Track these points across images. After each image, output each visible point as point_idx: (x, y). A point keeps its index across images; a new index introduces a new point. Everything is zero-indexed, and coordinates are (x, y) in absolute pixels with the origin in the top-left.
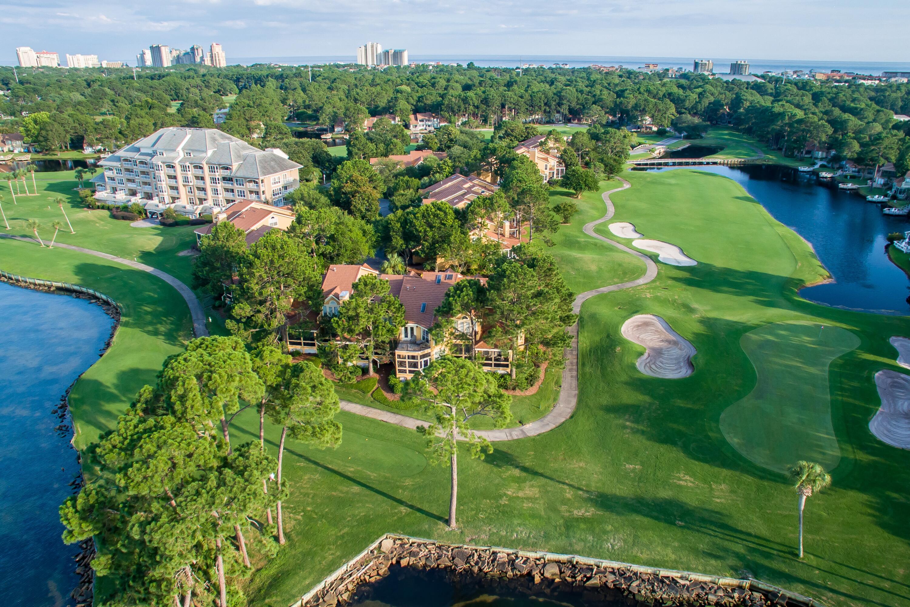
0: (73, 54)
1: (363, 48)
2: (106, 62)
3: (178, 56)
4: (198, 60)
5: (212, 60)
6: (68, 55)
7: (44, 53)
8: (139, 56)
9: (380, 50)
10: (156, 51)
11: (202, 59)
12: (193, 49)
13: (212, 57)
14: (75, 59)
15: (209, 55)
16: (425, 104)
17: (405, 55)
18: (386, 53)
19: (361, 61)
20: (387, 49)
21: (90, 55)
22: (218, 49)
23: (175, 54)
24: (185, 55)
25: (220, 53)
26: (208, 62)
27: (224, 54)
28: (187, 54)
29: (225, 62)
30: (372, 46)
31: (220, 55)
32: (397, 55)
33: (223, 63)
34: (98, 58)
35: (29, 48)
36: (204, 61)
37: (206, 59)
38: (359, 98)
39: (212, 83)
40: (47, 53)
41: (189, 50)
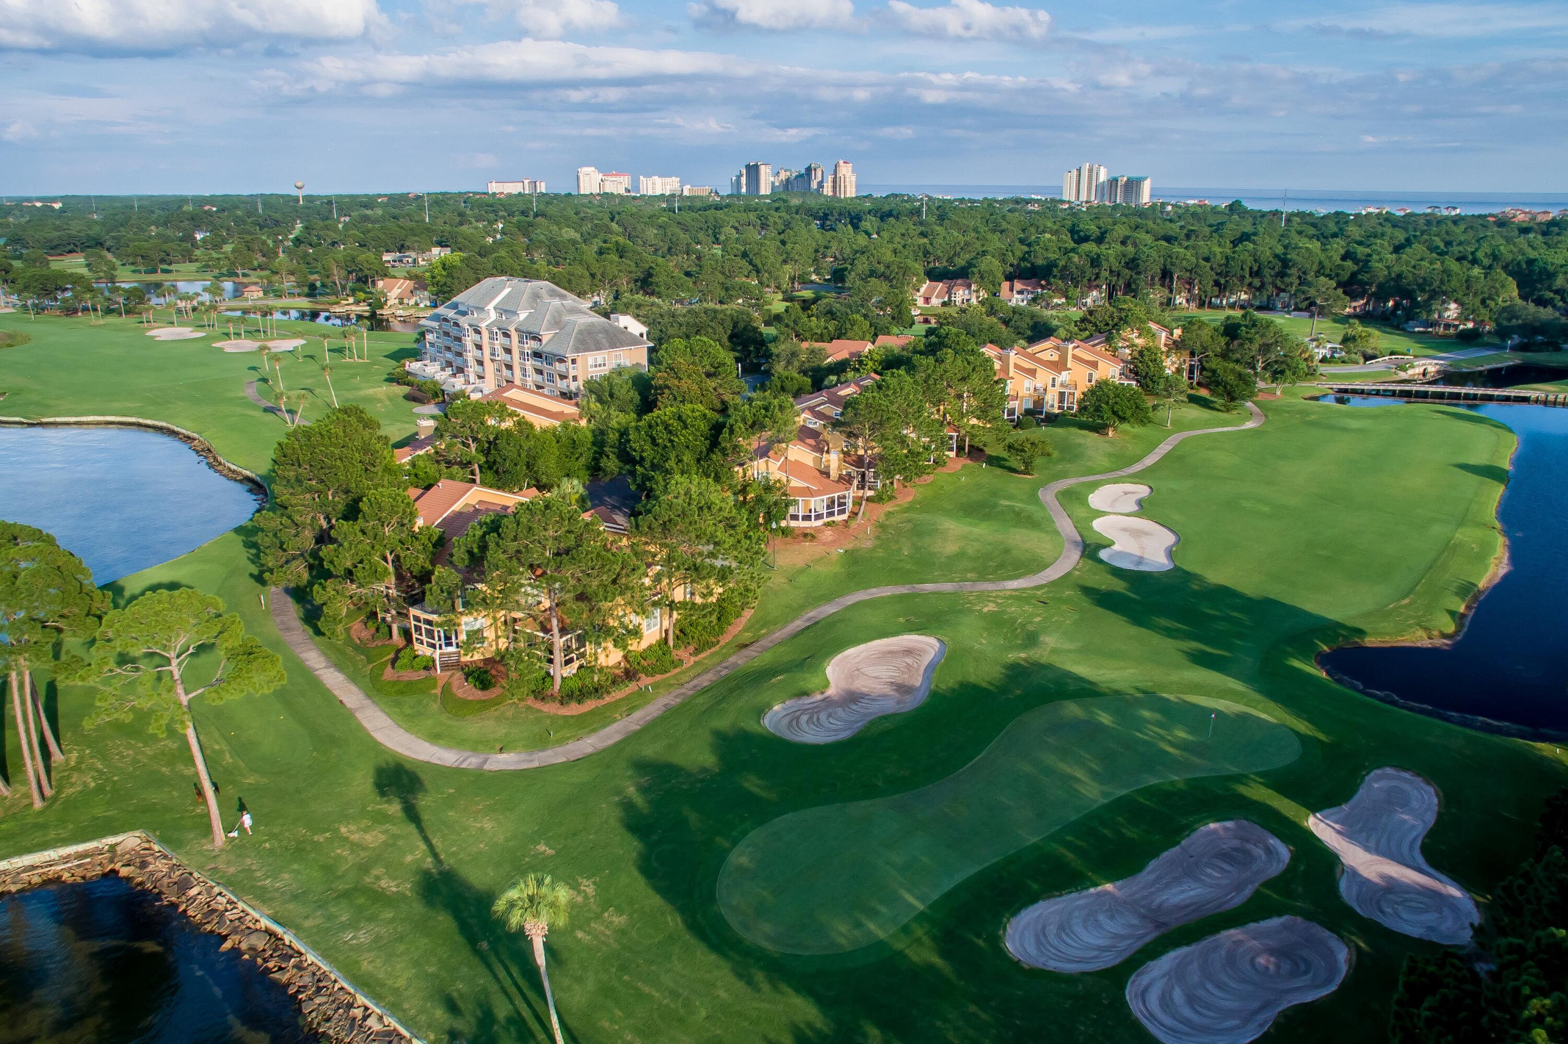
0: (648, 175)
1: (1075, 173)
2: (689, 187)
3: (788, 180)
4: (814, 185)
5: (834, 187)
6: (641, 177)
7: (613, 175)
8: (734, 178)
9: (1103, 176)
10: (753, 171)
11: (821, 185)
12: (809, 170)
13: (834, 181)
14: (650, 183)
15: (830, 178)
16: (1032, 264)
17: (1147, 186)
18: (1113, 182)
19: (1069, 195)
20: (1115, 175)
21: (670, 176)
22: (846, 171)
23: (783, 176)
24: (797, 177)
25: (847, 176)
26: (828, 190)
27: (854, 178)
28: (800, 176)
29: (854, 190)
30: (1091, 171)
31: (847, 180)
32: (1133, 186)
33: (850, 191)
34: (680, 181)
35: (593, 169)
36: (823, 187)
37: (825, 185)
38: (931, 251)
39: (771, 220)
40: (616, 175)
41: (803, 171)
